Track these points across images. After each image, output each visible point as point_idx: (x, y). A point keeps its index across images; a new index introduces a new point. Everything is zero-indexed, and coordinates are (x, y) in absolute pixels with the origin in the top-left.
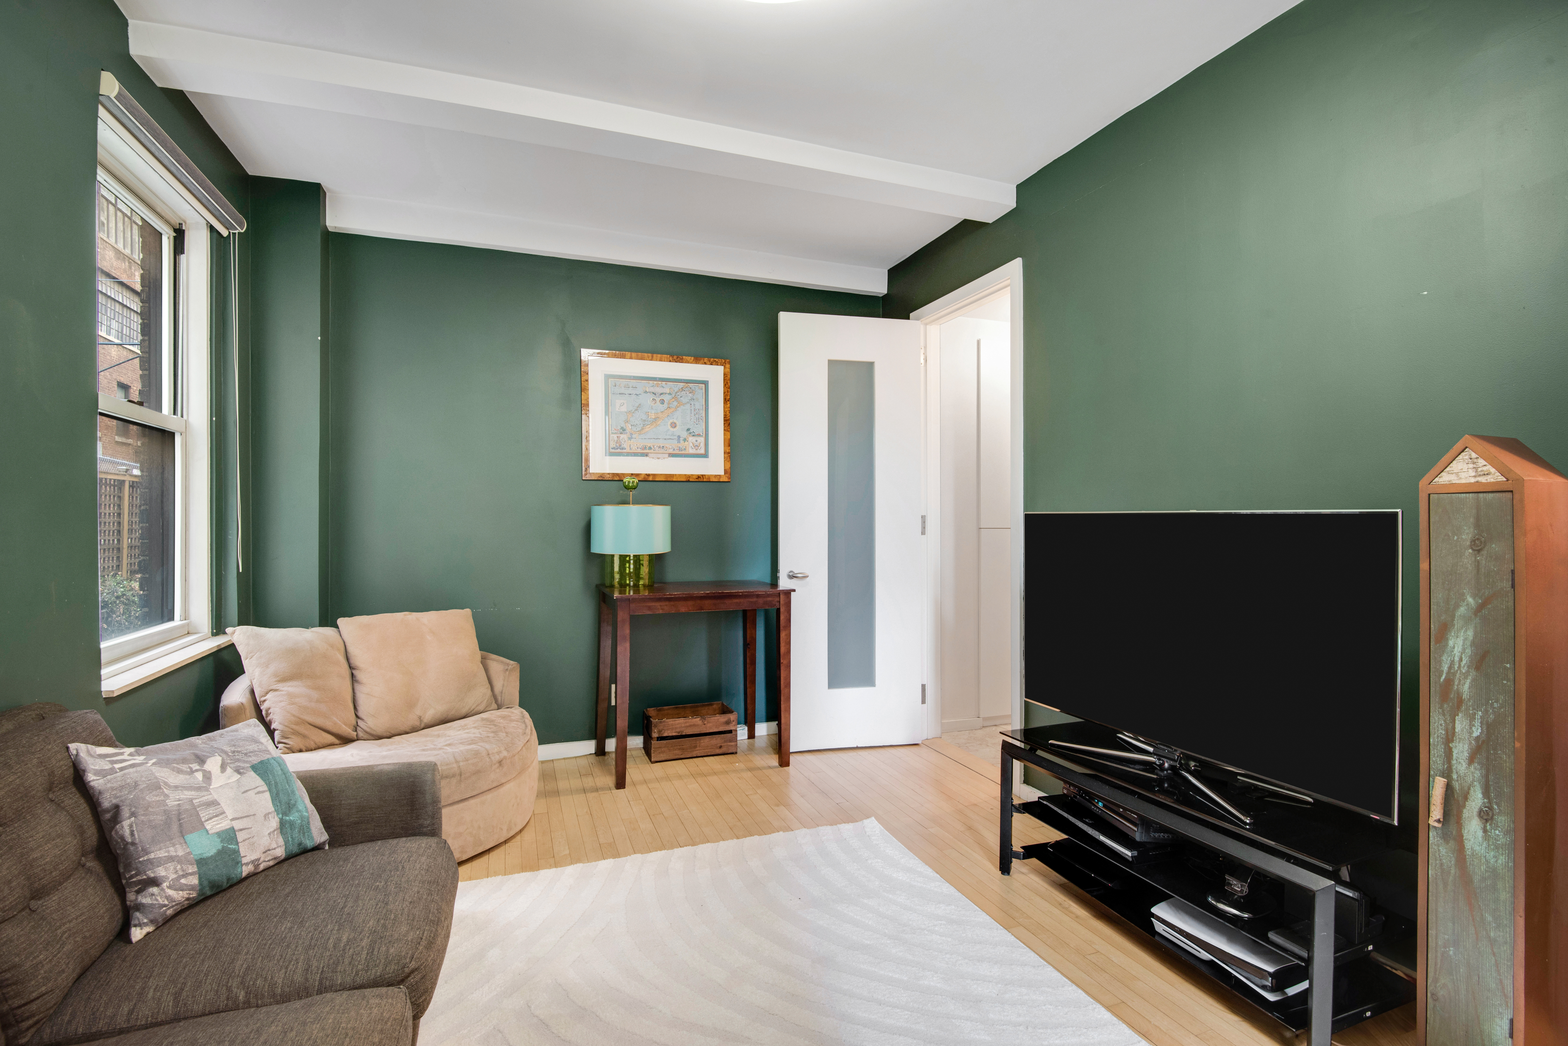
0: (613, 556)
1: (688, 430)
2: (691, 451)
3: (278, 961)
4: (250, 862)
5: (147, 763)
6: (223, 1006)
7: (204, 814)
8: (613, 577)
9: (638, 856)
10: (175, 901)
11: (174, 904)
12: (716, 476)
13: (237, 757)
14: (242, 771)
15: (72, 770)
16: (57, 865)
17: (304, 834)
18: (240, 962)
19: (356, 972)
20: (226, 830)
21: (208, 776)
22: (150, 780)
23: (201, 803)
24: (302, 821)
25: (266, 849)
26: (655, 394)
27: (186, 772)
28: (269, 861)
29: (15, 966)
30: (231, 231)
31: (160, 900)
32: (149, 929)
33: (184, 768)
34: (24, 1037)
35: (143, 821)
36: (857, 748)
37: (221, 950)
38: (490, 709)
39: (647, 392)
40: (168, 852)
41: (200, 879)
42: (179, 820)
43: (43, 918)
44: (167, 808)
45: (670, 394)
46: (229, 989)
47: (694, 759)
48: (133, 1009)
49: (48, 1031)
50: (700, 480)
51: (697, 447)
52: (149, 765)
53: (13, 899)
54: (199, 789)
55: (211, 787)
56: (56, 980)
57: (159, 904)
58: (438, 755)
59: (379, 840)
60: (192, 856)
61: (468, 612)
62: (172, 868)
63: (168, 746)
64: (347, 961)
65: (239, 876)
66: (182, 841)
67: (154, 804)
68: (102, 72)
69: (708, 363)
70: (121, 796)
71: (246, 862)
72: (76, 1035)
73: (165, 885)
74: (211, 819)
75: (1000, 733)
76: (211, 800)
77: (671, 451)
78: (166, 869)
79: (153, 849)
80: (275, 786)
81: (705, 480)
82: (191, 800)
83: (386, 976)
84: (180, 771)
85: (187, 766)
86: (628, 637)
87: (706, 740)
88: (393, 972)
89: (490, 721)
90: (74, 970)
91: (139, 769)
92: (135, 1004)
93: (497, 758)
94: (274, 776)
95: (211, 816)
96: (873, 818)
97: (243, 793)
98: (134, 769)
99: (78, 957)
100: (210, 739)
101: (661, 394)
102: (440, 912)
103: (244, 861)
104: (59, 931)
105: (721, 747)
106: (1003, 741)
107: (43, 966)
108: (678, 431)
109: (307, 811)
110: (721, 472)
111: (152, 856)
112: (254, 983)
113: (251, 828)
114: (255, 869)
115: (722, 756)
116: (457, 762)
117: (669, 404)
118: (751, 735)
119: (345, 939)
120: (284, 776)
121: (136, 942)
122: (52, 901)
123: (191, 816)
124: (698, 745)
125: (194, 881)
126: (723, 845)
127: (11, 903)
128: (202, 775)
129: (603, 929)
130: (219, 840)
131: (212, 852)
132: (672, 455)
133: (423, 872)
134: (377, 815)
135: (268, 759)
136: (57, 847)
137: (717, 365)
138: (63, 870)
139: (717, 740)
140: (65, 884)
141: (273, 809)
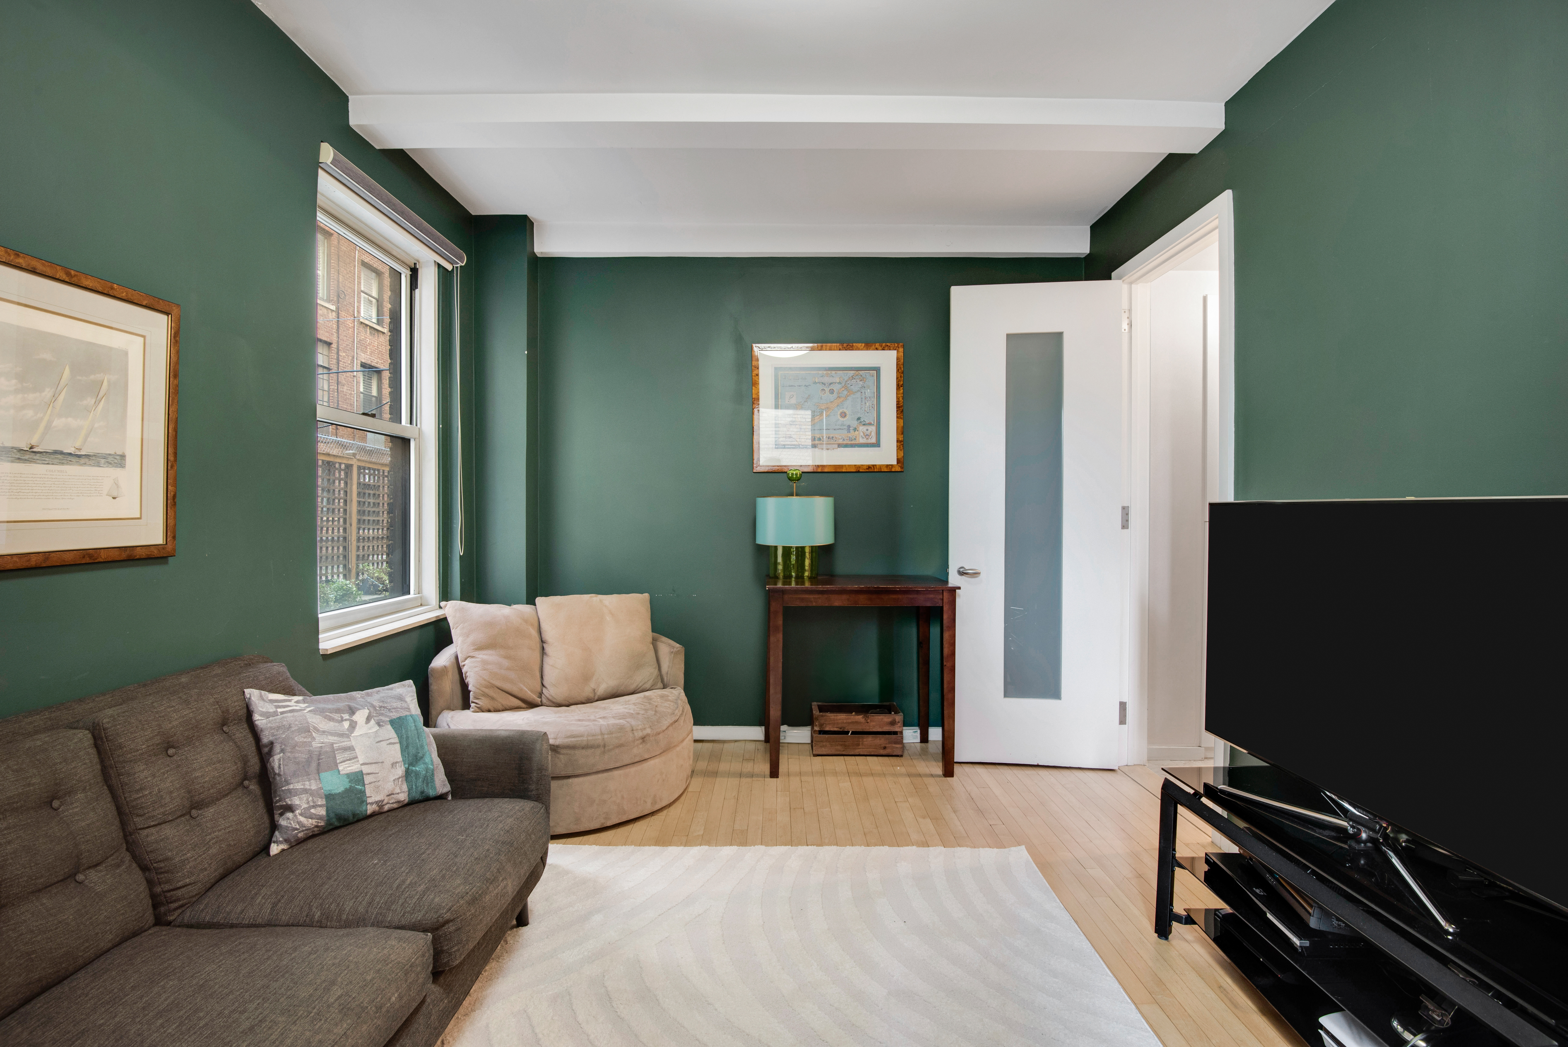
0: (776, 547)
1: (859, 419)
2: (862, 441)
3: (353, 891)
4: (375, 802)
5: (304, 710)
6: (302, 921)
7: (340, 757)
8: (776, 569)
9: (763, 847)
10: (305, 827)
11: (304, 829)
12: (887, 466)
13: (383, 712)
14: (381, 723)
15: (245, 710)
16: (215, 784)
17: (427, 784)
18: (327, 887)
19: (403, 914)
20: (355, 772)
21: (353, 725)
22: (302, 724)
23: (340, 747)
24: (427, 772)
25: (390, 793)
26: (825, 384)
27: (337, 720)
28: (392, 803)
29: (167, 859)
30: (455, 266)
31: (293, 824)
32: (284, 846)
33: (335, 717)
34: (173, 915)
35: (289, 757)
36: (1038, 766)
37: (320, 873)
38: (656, 688)
39: (817, 383)
40: (304, 785)
41: (327, 811)
42: (319, 760)
43: (199, 825)
44: (311, 748)
45: (840, 383)
46: (310, 908)
47: (857, 758)
48: (244, 910)
49: (188, 914)
50: (871, 470)
51: (867, 437)
52: (306, 711)
53: (173, 806)
54: (341, 735)
55: (352, 735)
56: (199, 875)
57: (292, 827)
58: (587, 726)
59: (487, 797)
60: (322, 791)
61: (646, 595)
62: (305, 798)
63: (331, 698)
64: (401, 901)
65: (364, 813)
66: (317, 778)
67: (301, 744)
68: (322, 143)
69: (880, 348)
70: (276, 735)
71: (371, 802)
72: (204, 922)
73: (297, 812)
74: (344, 761)
75: (1162, 769)
76: (349, 745)
77: (841, 441)
78: (300, 799)
79: (293, 781)
80: (406, 740)
81: (876, 470)
82: (332, 744)
83: (424, 922)
84: (331, 719)
85: (339, 715)
86: (781, 628)
87: (869, 740)
88: (431, 919)
89: (649, 699)
90: (215, 871)
91: (296, 714)
92: (246, 906)
93: (639, 734)
94: (407, 731)
95: (345, 759)
96: (1023, 847)
97: (377, 743)
98: (292, 714)
99: (221, 860)
100: (368, 695)
101: (831, 384)
102: (500, 872)
103: (369, 800)
104: (208, 837)
105: (885, 748)
106: (1166, 779)
107: (189, 862)
108: (847, 421)
109: (432, 764)
110: (894, 462)
111: (291, 787)
112: (329, 906)
113: (378, 773)
114: (380, 808)
115: (886, 758)
116: (602, 734)
117: (838, 393)
118: (924, 739)
119: (408, 882)
120: (416, 732)
121: (273, 856)
122: (210, 812)
123: (329, 757)
124: (861, 743)
125: (322, 812)
126: (849, 851)
127: (171, 809)
128: (349, 724)
129: (700, 915)
130: (348, 780)
131: (341, 789)
132: (840, 446)
133: (502, 833)
134: (491, 775)
135: (406, 716)
136: (216, 770)
137: (890, 350)
138: (220, 788)
139: (880, 741)
140: (222, 800)
141: (401, 759)
